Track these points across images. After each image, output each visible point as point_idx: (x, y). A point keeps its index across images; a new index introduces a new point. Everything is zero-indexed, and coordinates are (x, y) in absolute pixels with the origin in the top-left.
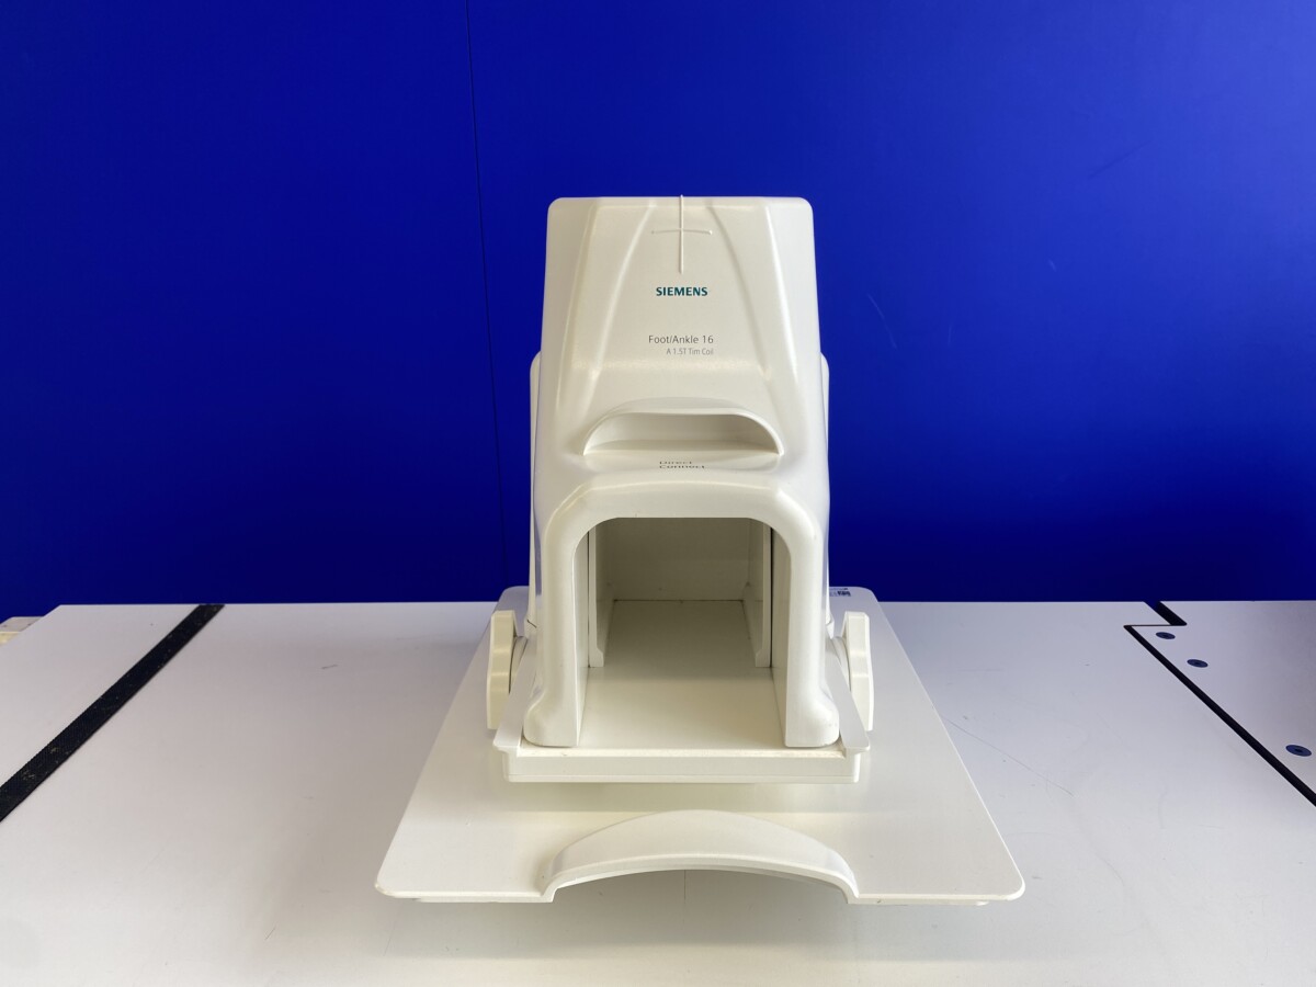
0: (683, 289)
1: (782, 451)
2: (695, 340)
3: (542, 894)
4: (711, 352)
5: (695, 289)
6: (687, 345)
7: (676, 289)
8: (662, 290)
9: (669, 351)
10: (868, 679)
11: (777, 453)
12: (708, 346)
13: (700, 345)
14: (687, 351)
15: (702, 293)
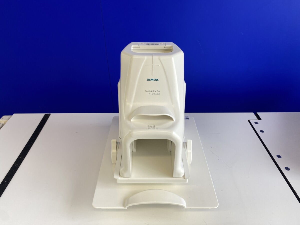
0: (153, 79)
1: (174, 120)
2: (156, 91)
3: (125, 208)
4: (159, 94)
5: (156, 79)
6: (154, 93)
7: (151, 79)
8: (148, 79)
9: (150, 94)
10: (191, 153)
11: (173, 121)
12: (159, 93)
13: (157, 93)
14: (154, 94)
15: (157, 80)
